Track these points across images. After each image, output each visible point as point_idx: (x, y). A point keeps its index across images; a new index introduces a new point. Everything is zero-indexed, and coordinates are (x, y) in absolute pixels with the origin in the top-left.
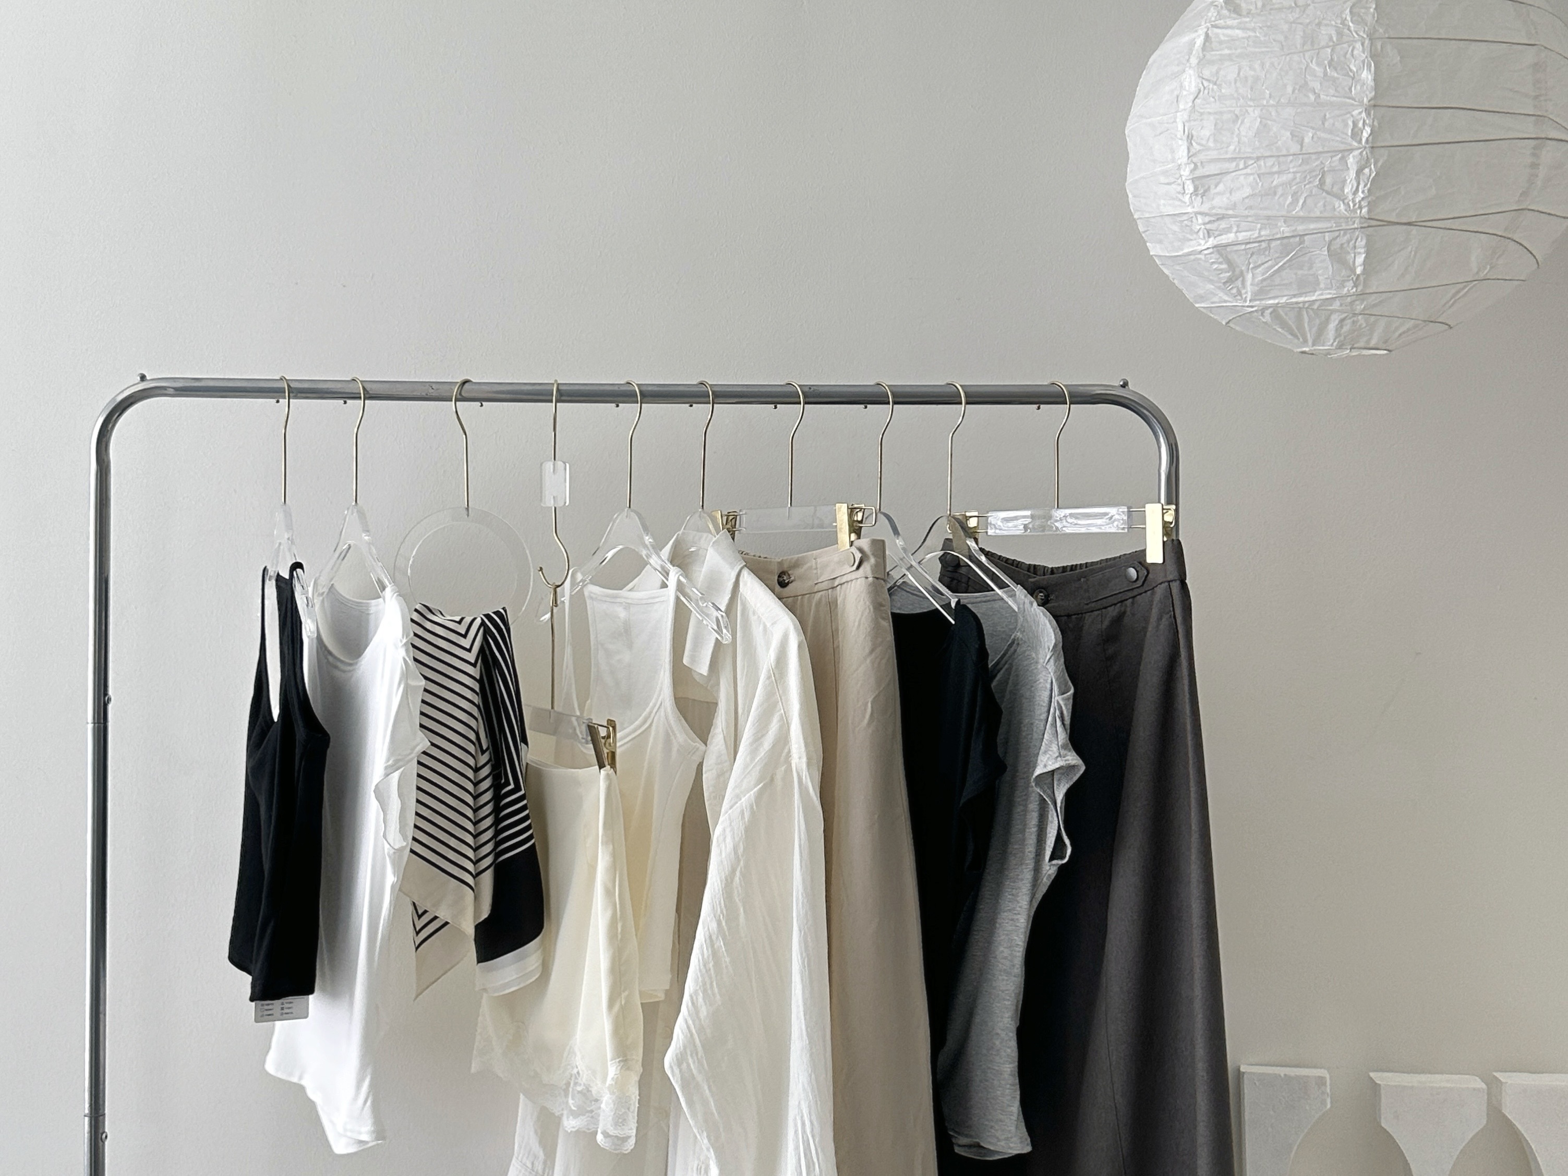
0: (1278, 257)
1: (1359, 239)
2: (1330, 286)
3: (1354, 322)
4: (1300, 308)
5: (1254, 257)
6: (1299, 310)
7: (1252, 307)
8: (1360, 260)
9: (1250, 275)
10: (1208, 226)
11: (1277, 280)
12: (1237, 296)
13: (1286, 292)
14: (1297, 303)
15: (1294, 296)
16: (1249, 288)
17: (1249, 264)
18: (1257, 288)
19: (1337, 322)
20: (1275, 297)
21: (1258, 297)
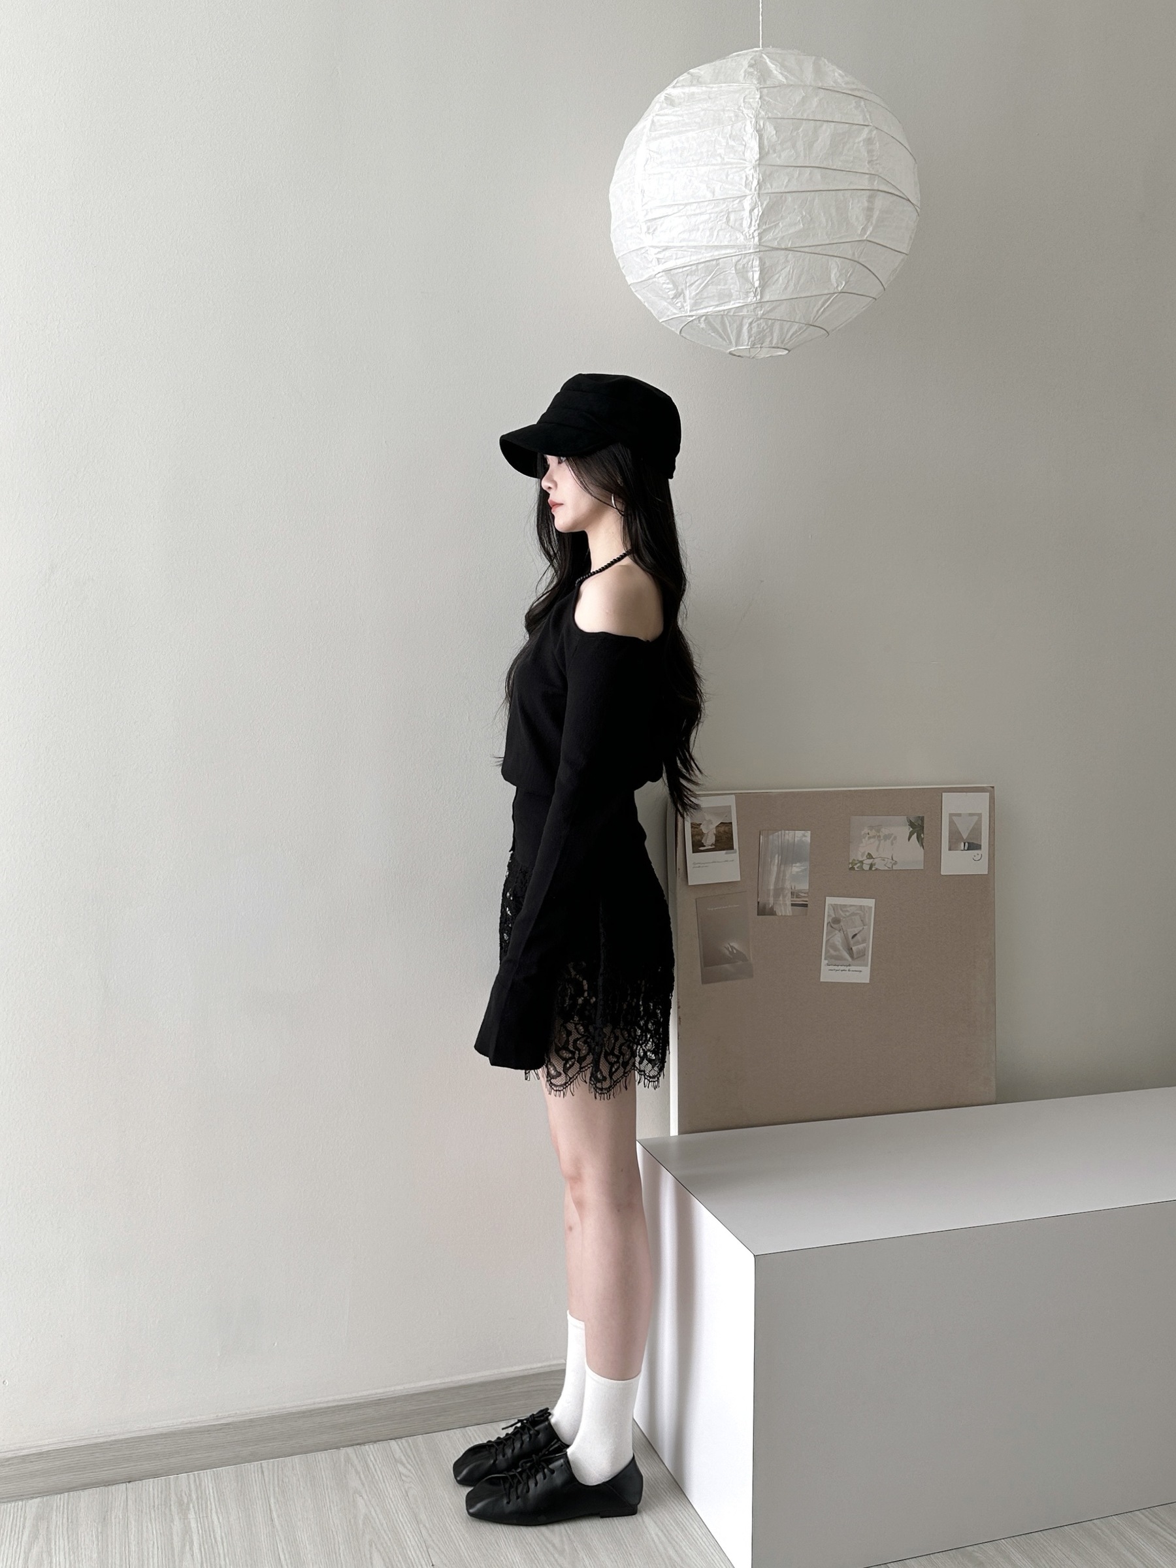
0: (704, 277)
1: (755, 261)
2: (738, 297)
3: (758, 325)
4: (722, 315)
5: (689, 277)
6: (722, 316)
7: (692, 316)
8: (757, 276)
9: (688, 291)
10: (660, 256)
11: (705, 295)
12: (680, 309)
13: (712, 303)
14: (722, 311)
15: (717, 306)
16: (688, 301)
17: (686, 283)
18: (693, 301)
19: (747, 325)
20: (706, 307)
21: (694, 308)
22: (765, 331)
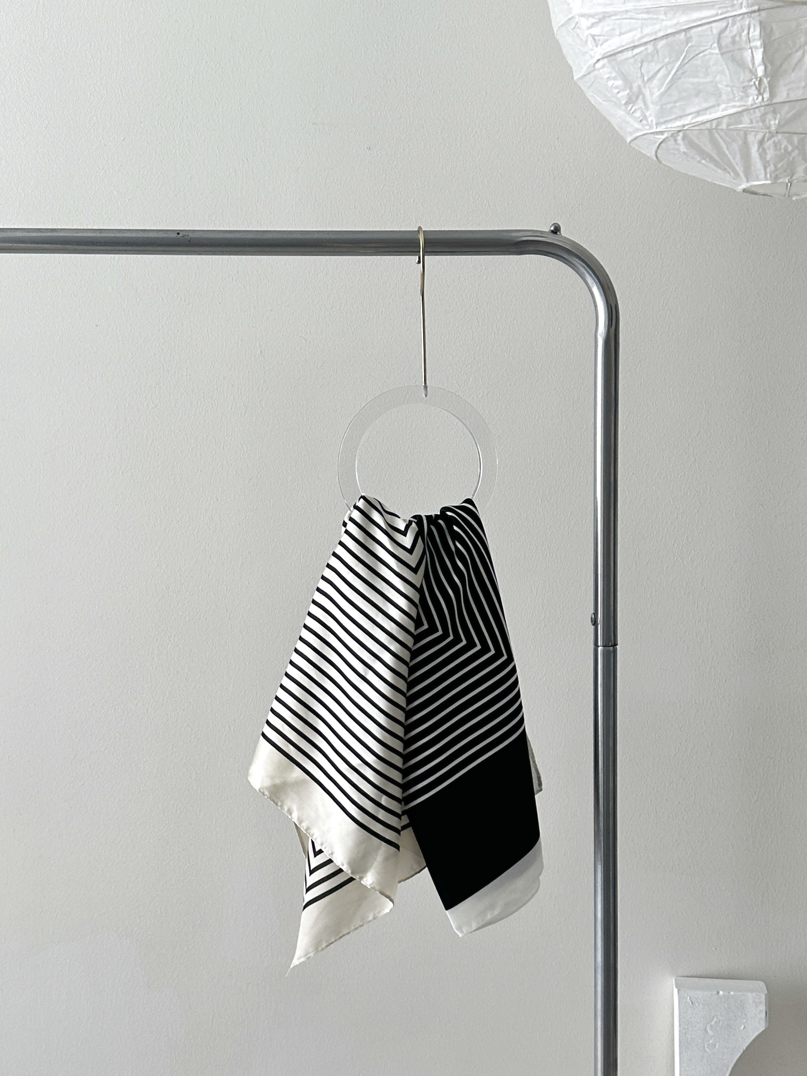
0: (669, 63)
1: (752, 30)
2: (731, 96)
3: (775, 144)
4: (708, 130)
5: (645, 66)
8: (759, 56)
9: (647, 90)
10: (592, 32)
11: (676, 94)
12: (642, 120)
13: (688, 110)
14: (705, 123)
15: (698, 113)
16: (651, 107)
17: (643, 75)
19: (757, 145)
20: (681, 117)
21: (663, 120)
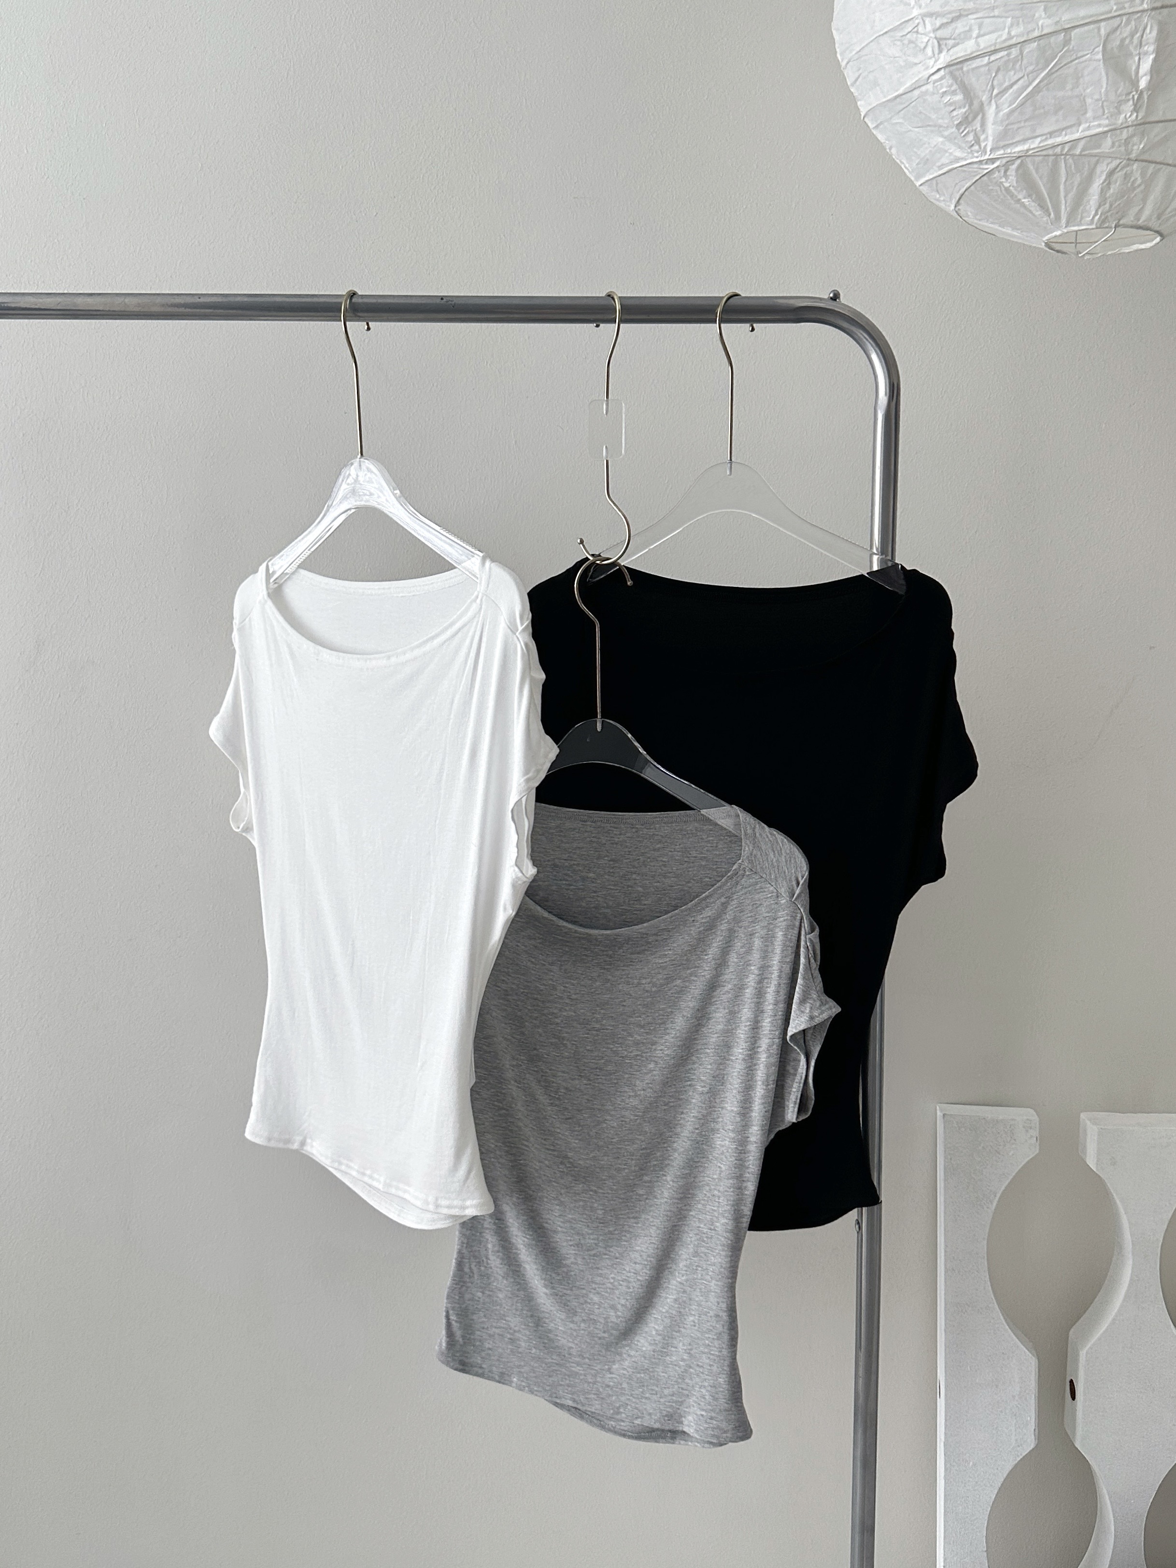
0: (1032, 72)
1: (1148, 30)
2: (1100, 112)
3: (1126, 176)
4: (1056, 155)
5: (1000, 76)
6: (1055, 159)
7: (993, 160)
8: (1146, 65)
9: (994, 107)
10: (939, 34)
11: (1028, 113)
12: (973, 145)
13: (1039, 131)
14: (1054, 147)
15: (1051, 134)
16: (990, 129)
17: (993, 88)
18: (1001, 128)
19: (1104, 177)
20: (1025, 140)
21: (1002, 144)
22: (1134, 189)
